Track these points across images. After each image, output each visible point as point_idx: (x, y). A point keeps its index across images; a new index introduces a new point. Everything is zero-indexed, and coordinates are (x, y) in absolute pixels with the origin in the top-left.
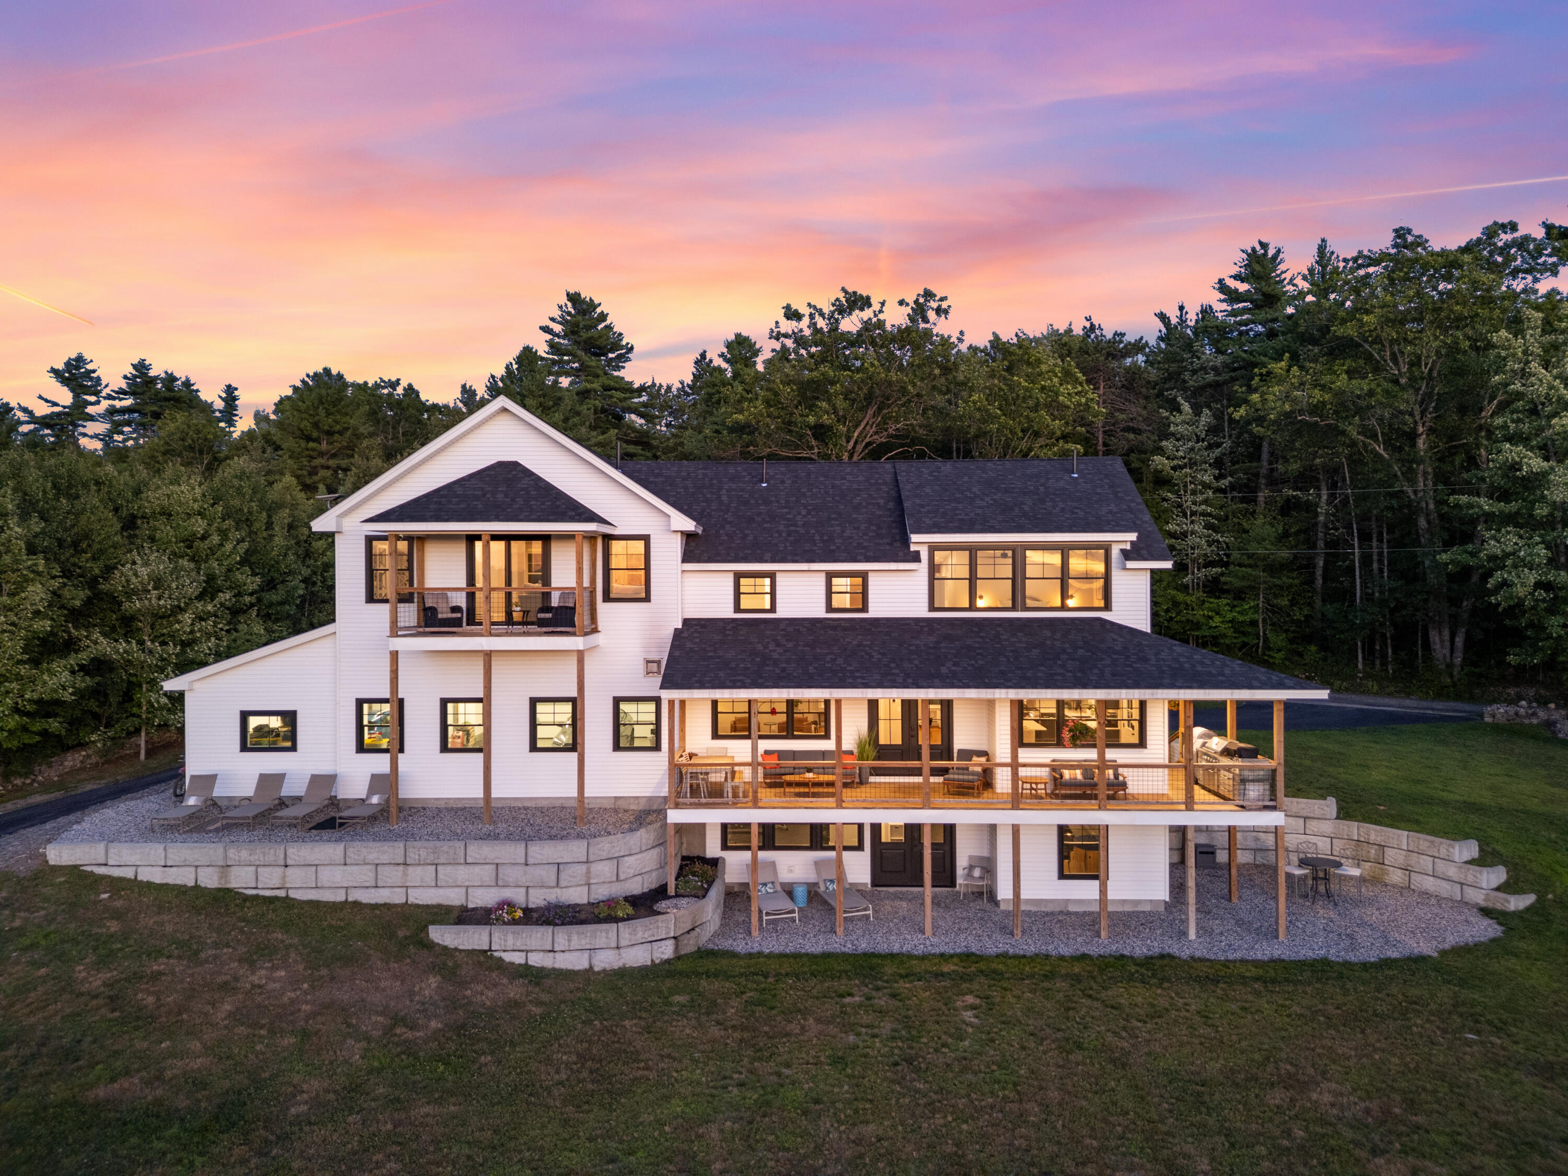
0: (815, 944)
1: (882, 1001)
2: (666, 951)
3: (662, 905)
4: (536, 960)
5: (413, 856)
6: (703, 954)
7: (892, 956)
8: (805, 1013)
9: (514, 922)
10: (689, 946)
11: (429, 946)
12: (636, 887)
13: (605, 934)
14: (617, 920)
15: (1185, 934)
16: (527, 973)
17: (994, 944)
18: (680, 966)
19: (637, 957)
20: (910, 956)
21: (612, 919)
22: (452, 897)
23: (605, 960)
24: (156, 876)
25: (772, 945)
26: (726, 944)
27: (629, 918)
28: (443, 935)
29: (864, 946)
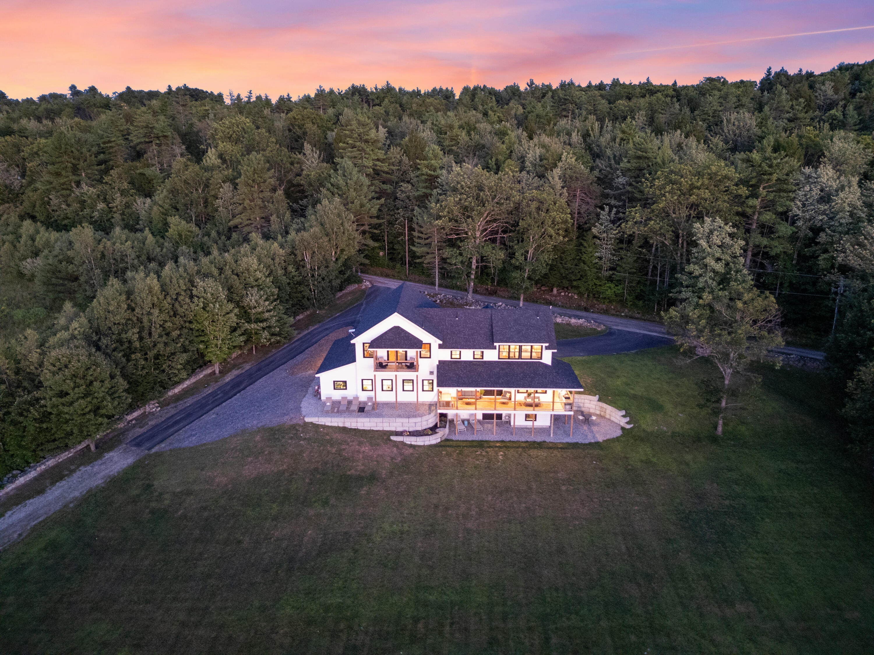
0: (470, 438)
1: (484, 453)
2: (439, 440)
3: (437, 430)
4: (413, 443)
5: (384, 421)
6: (447, 440)
7: (486, 441)
8: (469, 456)
9: (408, 435)
10: (443, 439)
11: (391, 440)
12: (431, 425)
13: (426, 438)
14: (429, 435)
15: (550, 435)
16: (411, 446)
17: (508, 438)
18: (442, 444)
19: (434, 442)
20: (490, 441)
21: (427, 435)
22: (393, 429)
23: (427, 443)
24: (329, 424)
25: (461, 438)
26: (451, 437)
27: (431, 435)
28: (393, 438)
29: (480, 438)
